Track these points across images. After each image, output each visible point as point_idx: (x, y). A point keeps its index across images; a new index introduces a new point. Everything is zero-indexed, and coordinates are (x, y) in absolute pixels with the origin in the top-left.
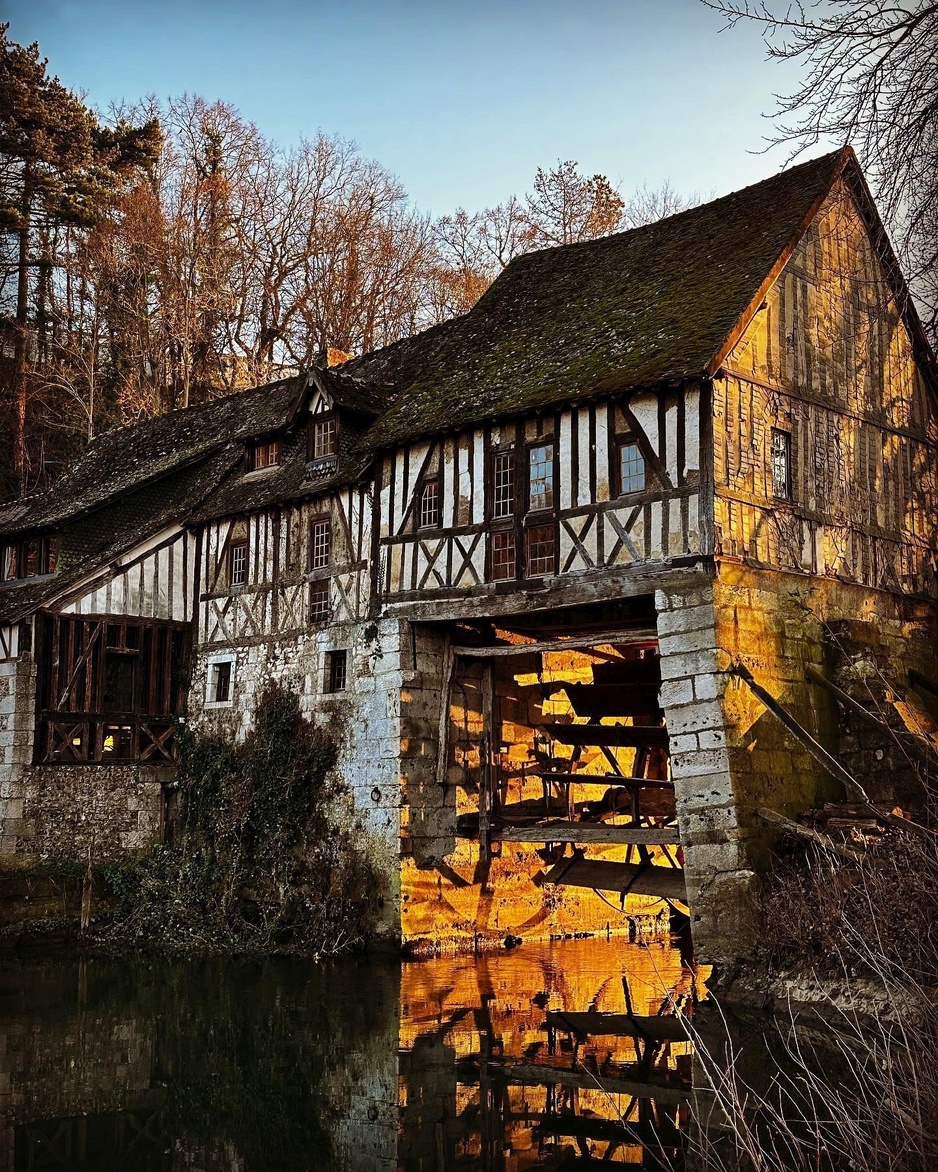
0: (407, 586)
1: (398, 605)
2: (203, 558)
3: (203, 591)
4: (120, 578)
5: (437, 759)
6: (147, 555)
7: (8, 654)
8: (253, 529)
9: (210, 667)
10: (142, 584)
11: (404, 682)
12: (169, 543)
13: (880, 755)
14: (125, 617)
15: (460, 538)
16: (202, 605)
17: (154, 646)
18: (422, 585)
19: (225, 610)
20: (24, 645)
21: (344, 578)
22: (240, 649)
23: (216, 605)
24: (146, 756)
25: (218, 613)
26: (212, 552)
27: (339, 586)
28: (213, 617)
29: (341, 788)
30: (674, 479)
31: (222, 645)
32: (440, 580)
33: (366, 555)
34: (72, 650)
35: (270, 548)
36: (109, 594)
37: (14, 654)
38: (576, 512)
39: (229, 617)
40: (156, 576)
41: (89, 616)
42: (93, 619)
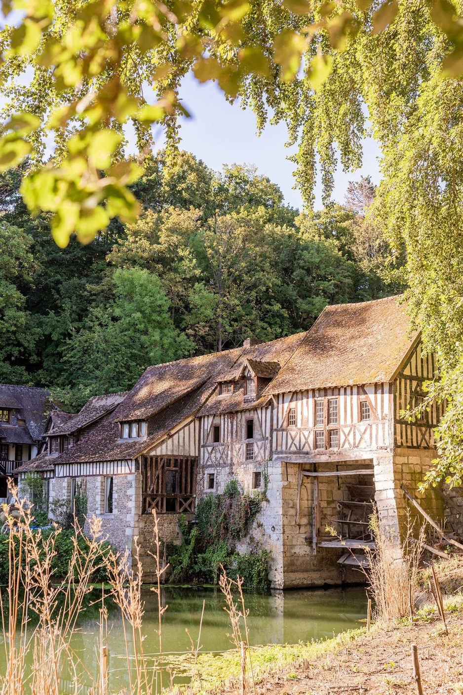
0: (284, 448)
1: (281, 456)
2: (202, 430)
3: (202, 443)
4: (171, 439)
5: (296, 515)
6: (180, 430)
7: (130, 471)
8: (222, 421)
9: (206, 475)
10: (179, 442)
11: (284, 486)
12: (189, 424)
13: (458, 516)
14: (173, 455)
15: (304, 432)
16: (202, 449)
17: (184, 466)
18: (290, 449)
19: (211, 452)
20: (137, 468)
21: (260, 443)
22: (218, 468)
23: (207, 450)
24: (181, 510)
25: (208, 453)
26: (206, 428)
27: (258, 446)
28: (207, 455)
29: (260, 525)
30: (380, 416)
31: (211, 466)
32: (296, 448)
33: (268, 435)
34: (154, 469)
35: (230, 429)
36: (167, 446)
37: (133, 471)
38: (346, 426)
39: (213, 455)
40: (184, 438)
41: (160, 456)
42: (162, 457)
